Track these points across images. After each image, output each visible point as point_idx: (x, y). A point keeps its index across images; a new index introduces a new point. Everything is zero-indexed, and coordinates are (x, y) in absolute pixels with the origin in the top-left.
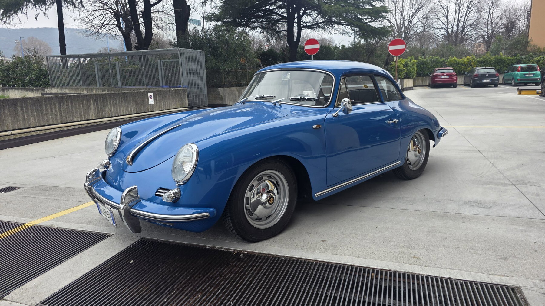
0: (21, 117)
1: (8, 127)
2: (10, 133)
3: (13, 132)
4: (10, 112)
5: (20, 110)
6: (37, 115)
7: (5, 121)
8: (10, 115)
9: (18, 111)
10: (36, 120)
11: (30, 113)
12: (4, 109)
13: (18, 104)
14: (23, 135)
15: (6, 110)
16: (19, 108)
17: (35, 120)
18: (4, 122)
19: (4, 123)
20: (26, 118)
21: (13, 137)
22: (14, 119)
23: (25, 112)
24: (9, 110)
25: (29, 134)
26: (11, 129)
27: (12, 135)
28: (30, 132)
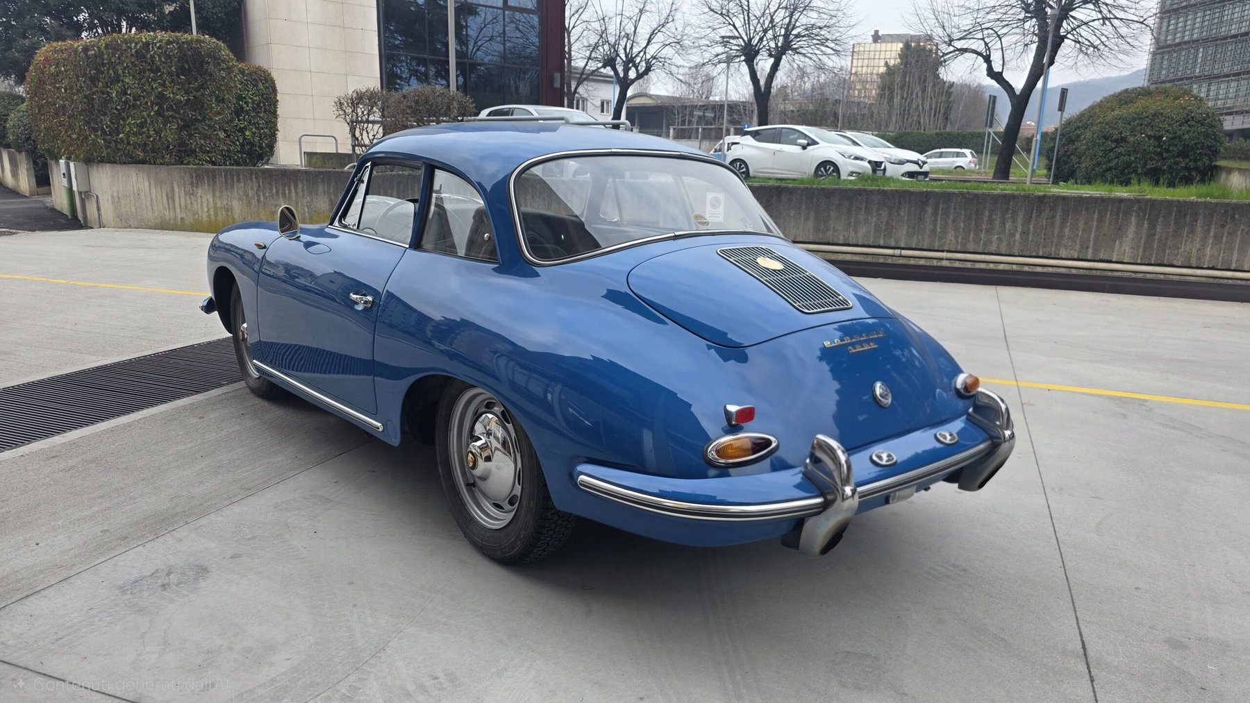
0: (929, 227)
1: (896, 241)
2: (897, 252)
3: (904, 252)
4: (909, 215)
5: (930, 213)
6: (963, 229)
7: (896, 229)
8: (908, 220)
9: (926, 216)
10: (960, 237)
11: (950, 222)
12: (899, 208)
13: (930, 202)
14: (922, 262)
15: (903, 210)
16: (929, 210)
17: (956, 237)
18: (894, 230)
19: (892, 232)
20: (939, 230)
21: (901, 261)
22: (914, 228)
23: (939, 219)
24: (909, 211)
25: (935, 263)
26: (902, 246)
27: (901, 256)
28: (941, 259)
